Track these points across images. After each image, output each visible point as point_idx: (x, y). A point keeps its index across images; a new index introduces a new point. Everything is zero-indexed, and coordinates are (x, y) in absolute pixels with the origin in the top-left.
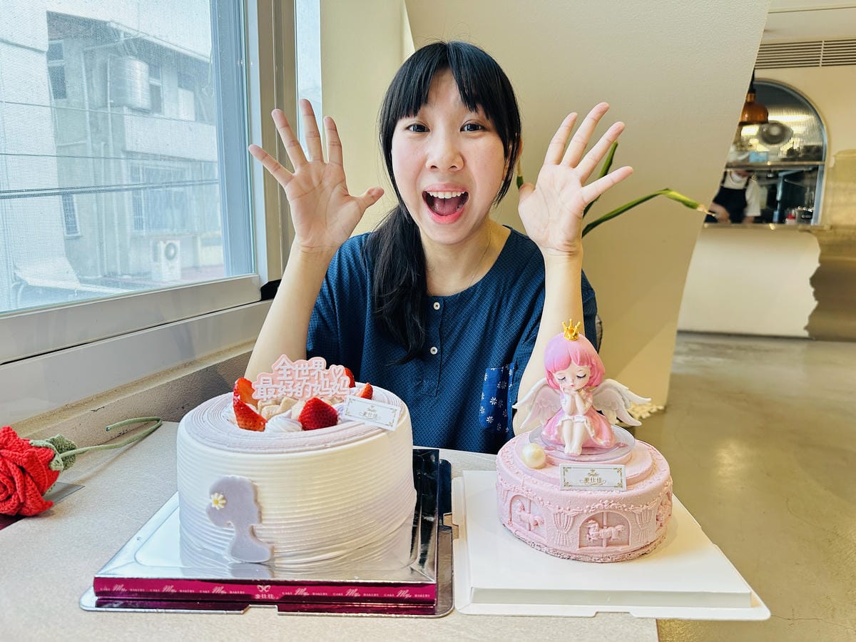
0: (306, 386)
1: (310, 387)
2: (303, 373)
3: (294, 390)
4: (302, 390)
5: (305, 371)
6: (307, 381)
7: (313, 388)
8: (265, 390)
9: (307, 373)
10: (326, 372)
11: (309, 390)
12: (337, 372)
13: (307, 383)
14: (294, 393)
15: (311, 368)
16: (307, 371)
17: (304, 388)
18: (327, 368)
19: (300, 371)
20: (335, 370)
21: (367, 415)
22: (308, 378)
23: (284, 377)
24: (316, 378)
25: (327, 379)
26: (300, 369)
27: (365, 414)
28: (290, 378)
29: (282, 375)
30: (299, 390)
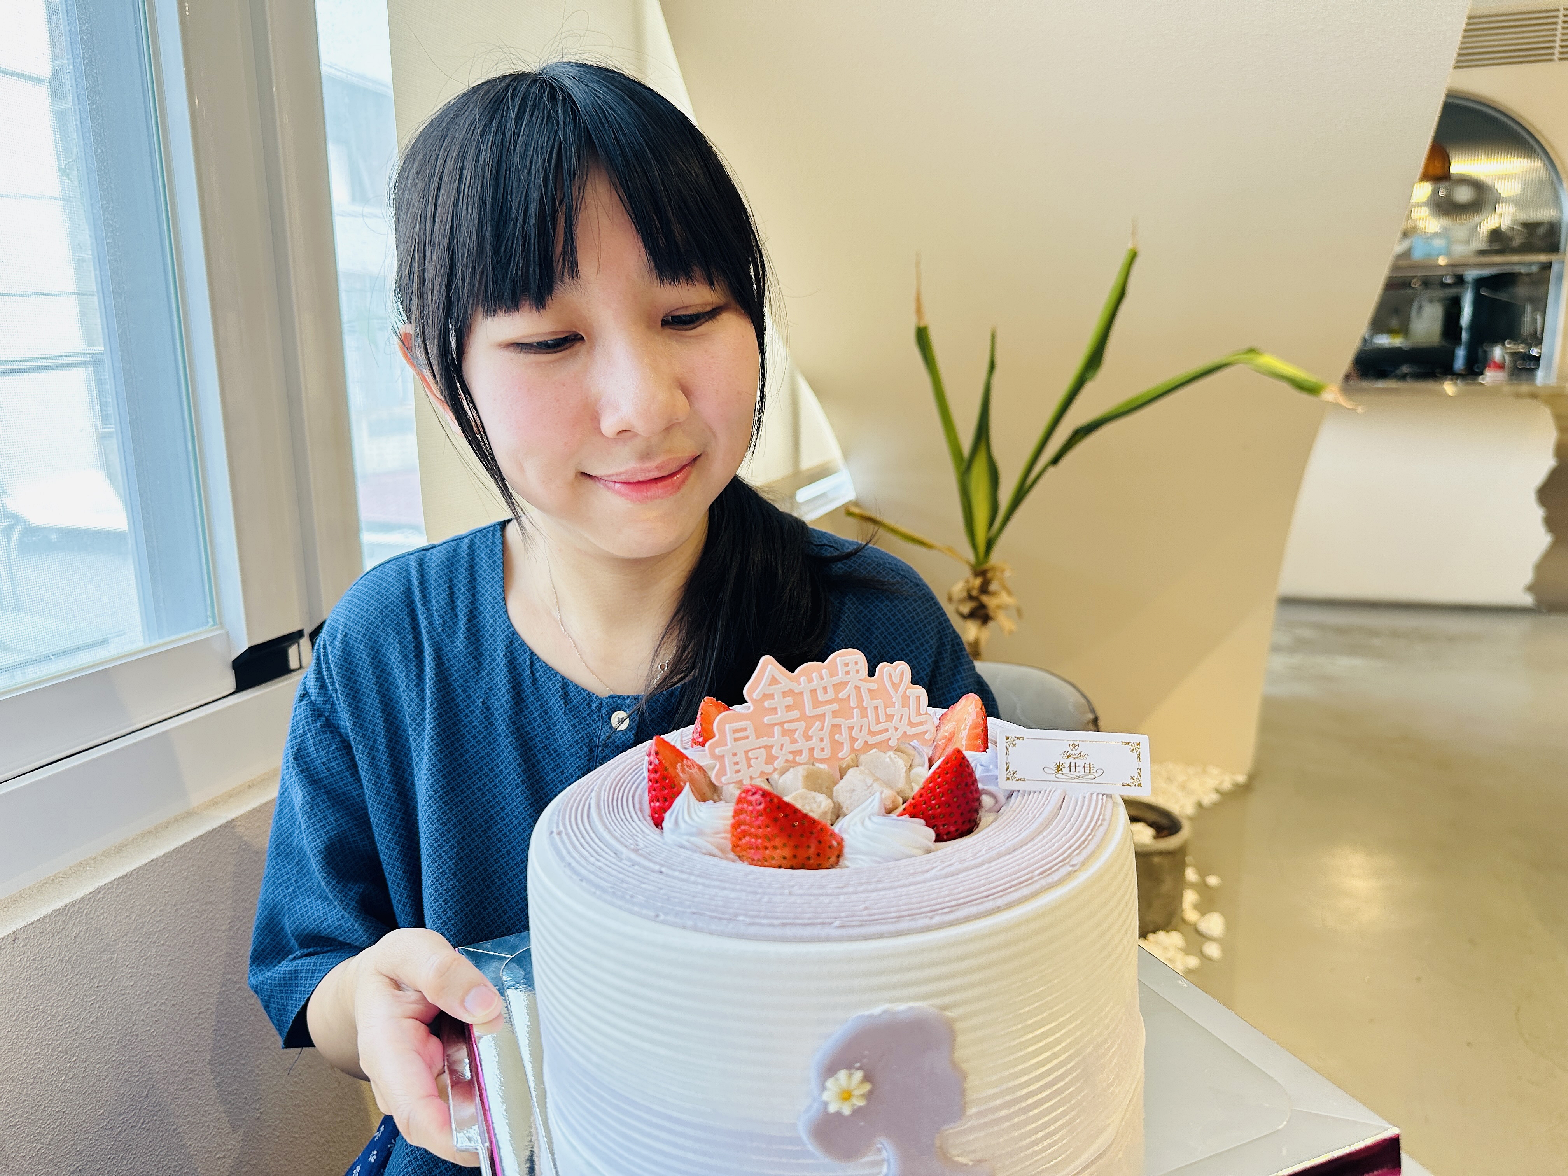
0: (836, 728)
1: (844, 731)
2: (821, 697)
3: (810, 744)
4: (827, 740)
5: (825, 688)
6: (835, 714)
7: (851, 728)
8: (740, 757)
9: (831, 694)
10: (873, 683)
11: (843, 736)
12: (896, 680)
13: (837, 721)
14: (812, 750)
15: (836, 679)
16: (830, 691)
17: (832, 735)
18: (871, 673)
19: (814, 691)
20: (890, 675)
21: (1066, 770)
22: (835, 706)
23: (781, 715)
24: (853, 704)
25: (879, 702)
26: (813, 686)
27: (1059, 767)
28: (796, 714)
29: (774, 710)
30: (822, 740)
